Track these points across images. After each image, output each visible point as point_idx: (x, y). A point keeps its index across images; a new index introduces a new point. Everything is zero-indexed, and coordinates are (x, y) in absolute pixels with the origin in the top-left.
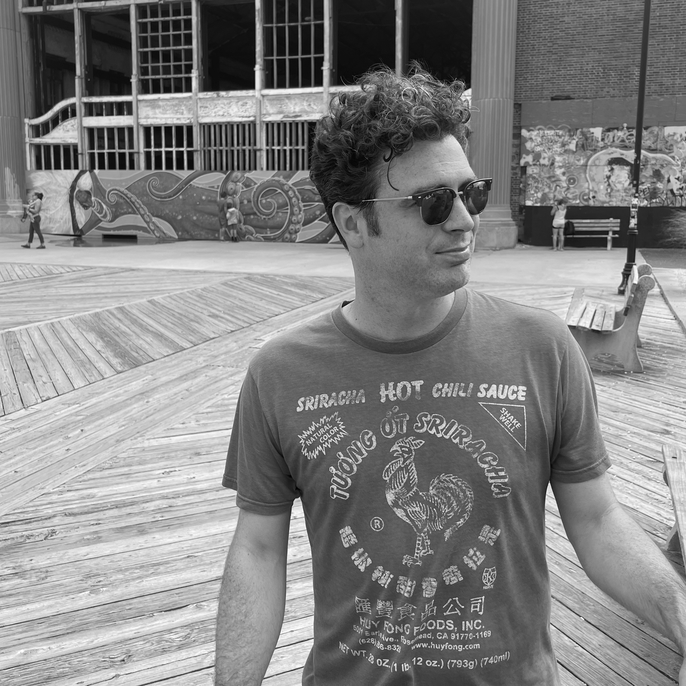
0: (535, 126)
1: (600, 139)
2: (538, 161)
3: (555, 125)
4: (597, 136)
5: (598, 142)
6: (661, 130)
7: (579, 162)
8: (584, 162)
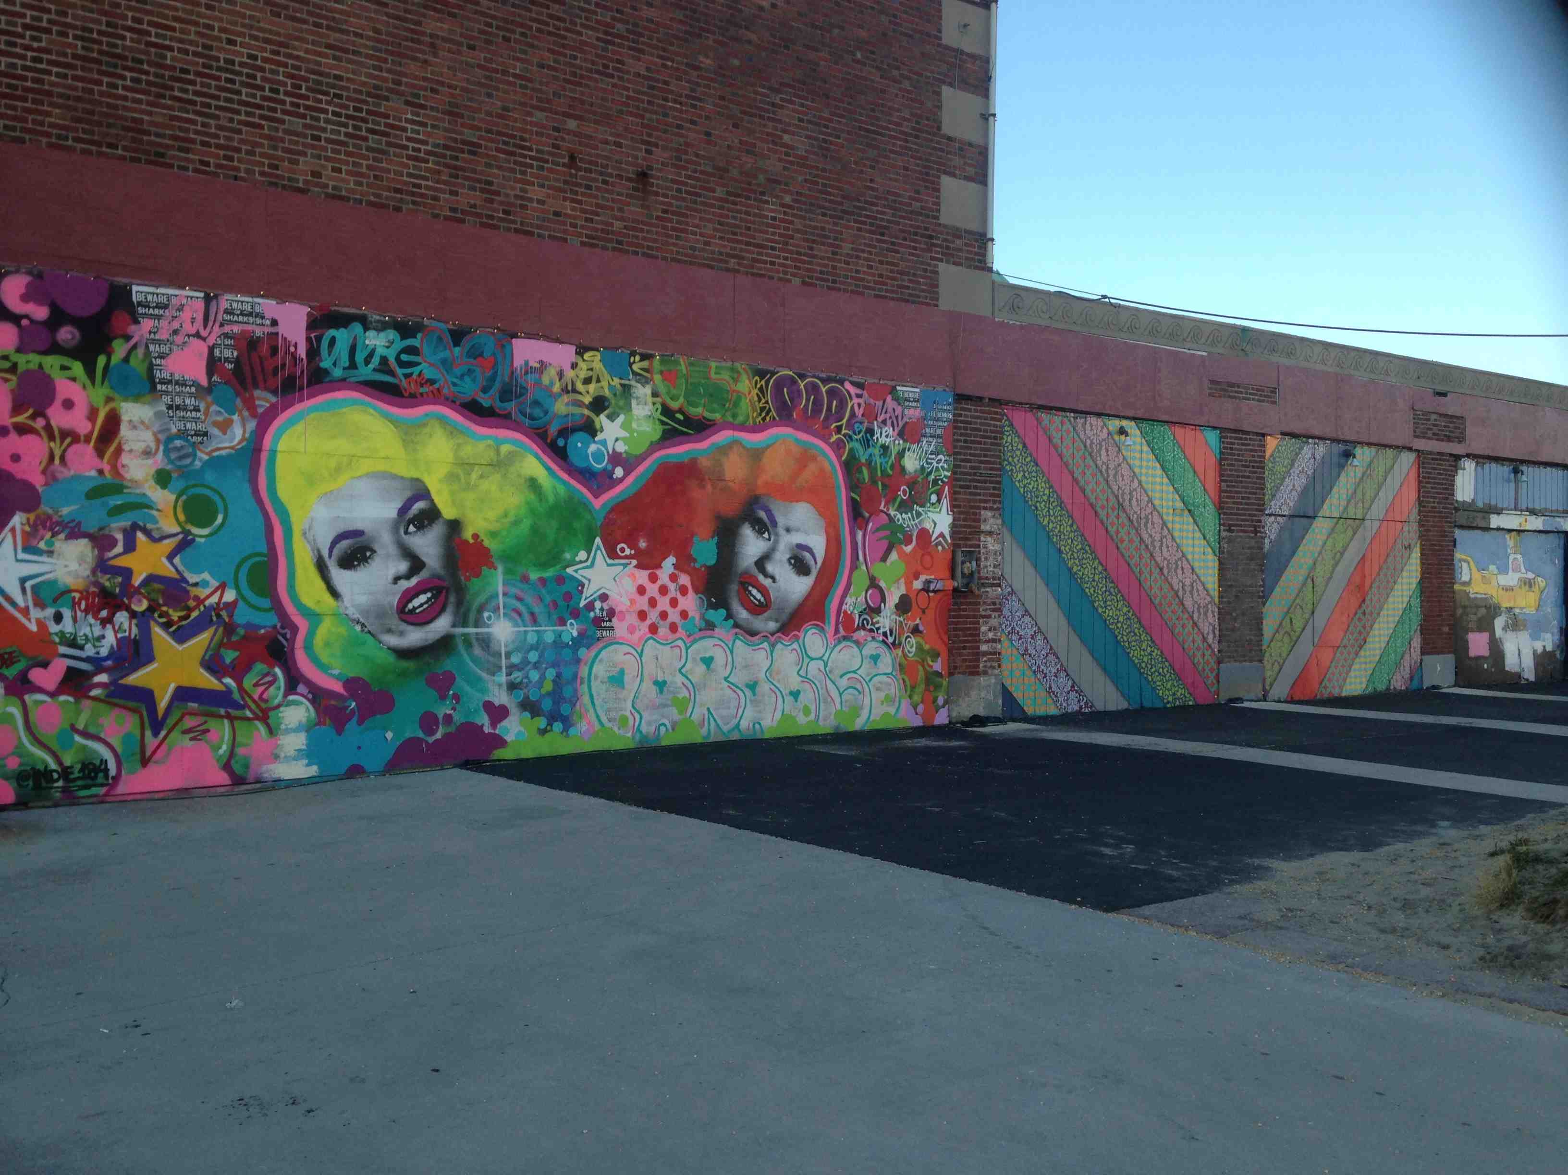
1: (301, 351)
4: (291, 339)
5: (294, 358)
6: (501, 346)
7: (225, 433)
8: (247, 435)
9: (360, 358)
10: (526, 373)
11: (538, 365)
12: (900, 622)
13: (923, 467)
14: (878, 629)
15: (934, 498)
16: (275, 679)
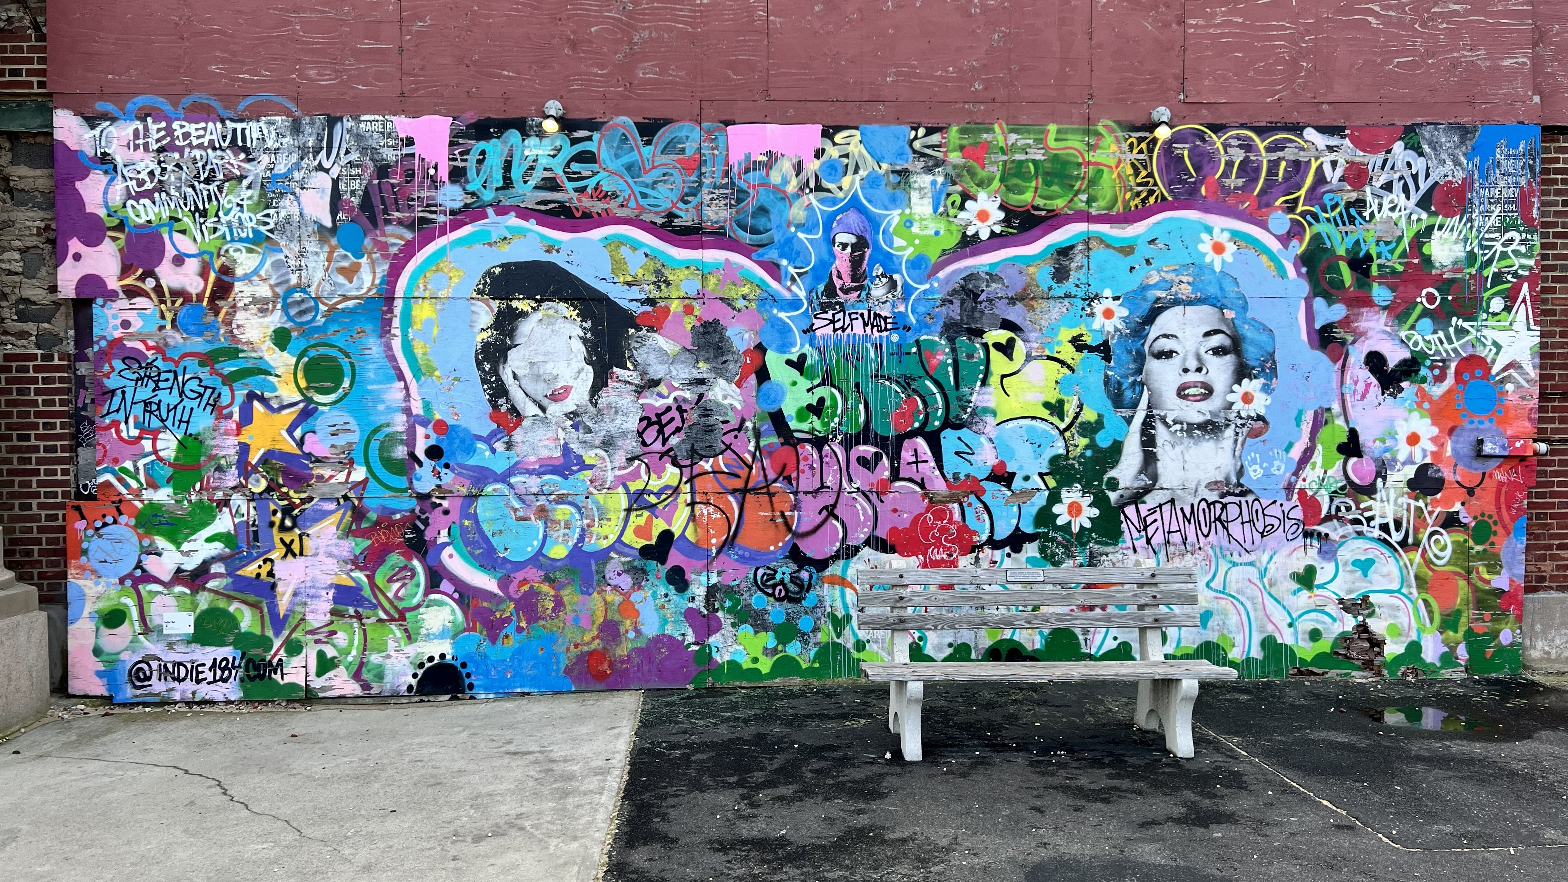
0: (120, 97)
1: (444, 173)
2: (149, 273)
3: (224, 97)
4: (431, 159)
5: (434, 183)
6: (711, 138)
7: (351, 282)
8: (377, 282)
9: (516, 173)
10: (747, 171)
11: (765, 159)
12: (1419, 510)
13: (1471, 257)
14: (1369, 519)
15: (1497, 304)
16: (414, 574)
